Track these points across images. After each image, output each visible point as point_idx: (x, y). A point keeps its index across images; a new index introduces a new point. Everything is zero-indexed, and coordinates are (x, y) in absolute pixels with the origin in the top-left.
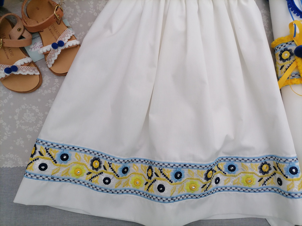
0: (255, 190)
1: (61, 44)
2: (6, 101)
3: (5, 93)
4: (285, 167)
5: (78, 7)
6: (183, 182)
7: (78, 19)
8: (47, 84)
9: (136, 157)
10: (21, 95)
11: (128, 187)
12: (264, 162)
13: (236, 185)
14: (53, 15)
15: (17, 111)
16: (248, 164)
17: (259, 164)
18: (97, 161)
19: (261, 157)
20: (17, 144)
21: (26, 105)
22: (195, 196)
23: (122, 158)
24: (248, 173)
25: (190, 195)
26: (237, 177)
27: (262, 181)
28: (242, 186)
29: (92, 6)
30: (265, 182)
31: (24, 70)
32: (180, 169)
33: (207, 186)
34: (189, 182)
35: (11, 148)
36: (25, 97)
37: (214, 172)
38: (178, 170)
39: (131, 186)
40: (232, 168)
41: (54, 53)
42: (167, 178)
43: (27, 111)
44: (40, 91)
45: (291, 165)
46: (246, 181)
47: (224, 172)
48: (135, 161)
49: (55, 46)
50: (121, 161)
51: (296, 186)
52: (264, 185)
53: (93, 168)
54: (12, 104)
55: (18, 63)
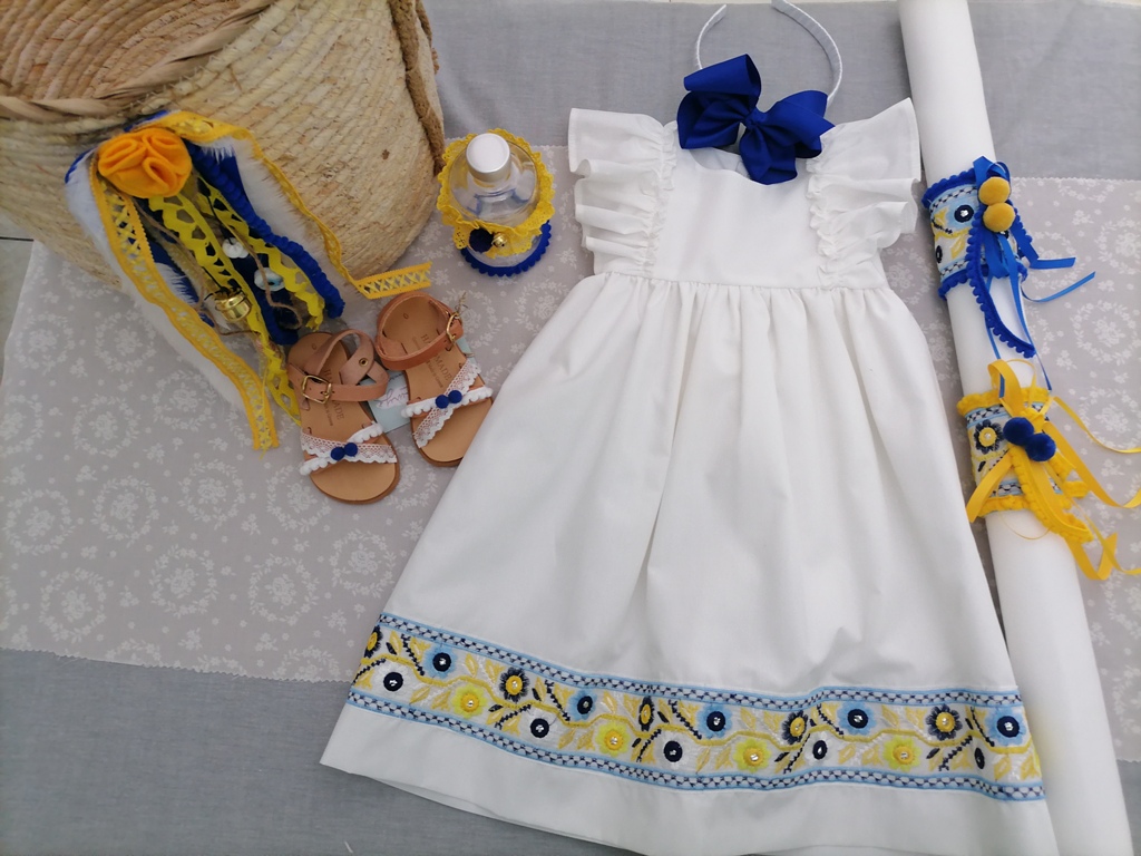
0: (921, 781)
1: (456, 396)
2: (314, 521)
3: (314, 501)
4: (987, 716)
5: (490, 310)
6: (729, 740)
7: (489, 337)
8: (410, 485)
9: (612, 674)
10: (348, 508)
11: (588, 752)
12: (940, 707)
13: (869, 767)
14: (443, 335)
15: (338, 545)
16: (898, 710)
17: (928, 711)
18: (518, 678)
19: (931, 692)
20: (331, 624)
21: (359, 532)
22: (758, 781)
23: (580, 671)
24: (900, 733)
25: (745, 778)
26: (871, 744)
27: (938, 758)
28: (885, 768)
29: (522, 308)
30: (946, 761)
31: (368, 453)
32: (719, 705)
33: (790, 757)
34: (743, 742)
35: (317, 634)
36: (356, 514)
37: (808, 723)
38: (715, 708)
39: (596, 749)
40: (858, 720)
41: (437, 417)
42: (688, 725)
43: (361, 546)
44: (391, 500)
45: (1002, 712)
46: (895, 756)
47: (837, 729)
48: (609, 685)
49: (442, 402)
50: (577, 678)
51: (1015, 768)
52: (944, 769)
53: (507, 695)
54: (327, 528)
55: (358, 437)
